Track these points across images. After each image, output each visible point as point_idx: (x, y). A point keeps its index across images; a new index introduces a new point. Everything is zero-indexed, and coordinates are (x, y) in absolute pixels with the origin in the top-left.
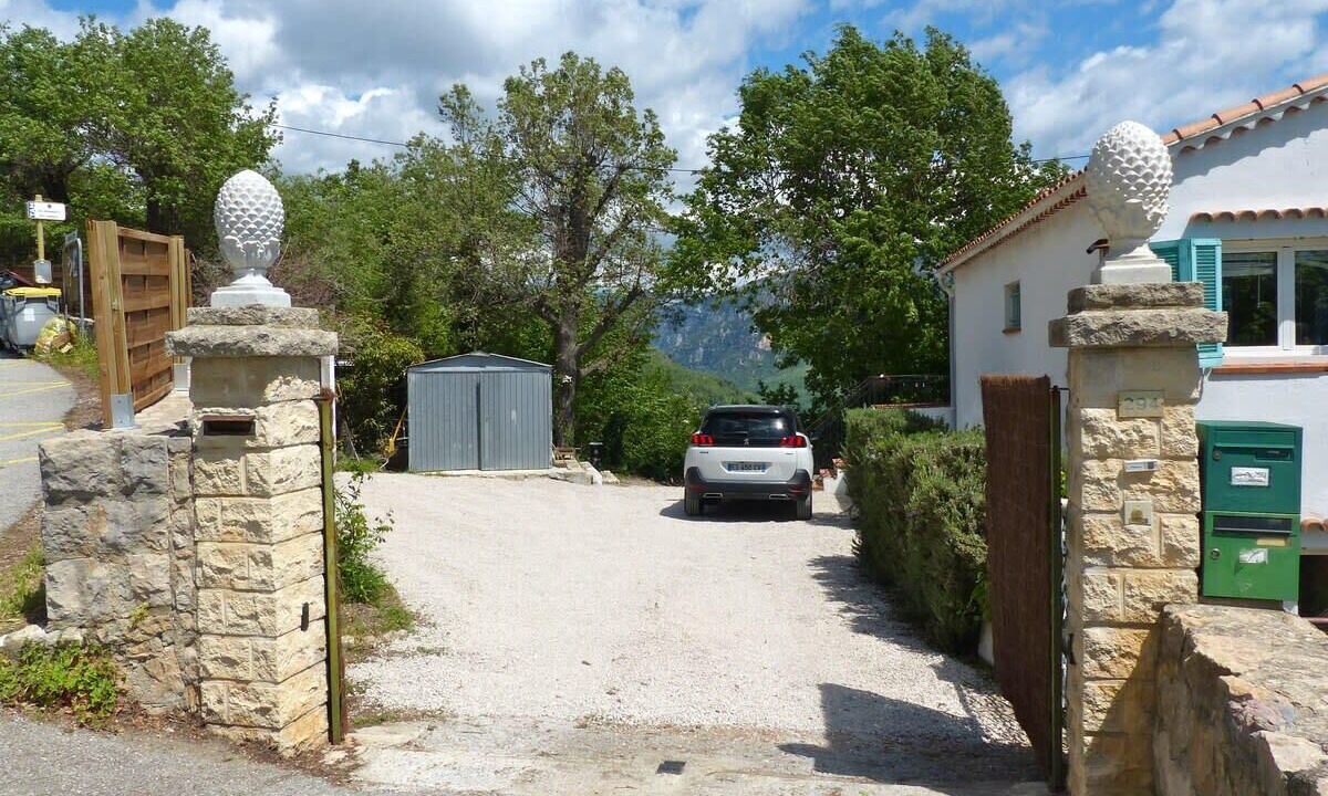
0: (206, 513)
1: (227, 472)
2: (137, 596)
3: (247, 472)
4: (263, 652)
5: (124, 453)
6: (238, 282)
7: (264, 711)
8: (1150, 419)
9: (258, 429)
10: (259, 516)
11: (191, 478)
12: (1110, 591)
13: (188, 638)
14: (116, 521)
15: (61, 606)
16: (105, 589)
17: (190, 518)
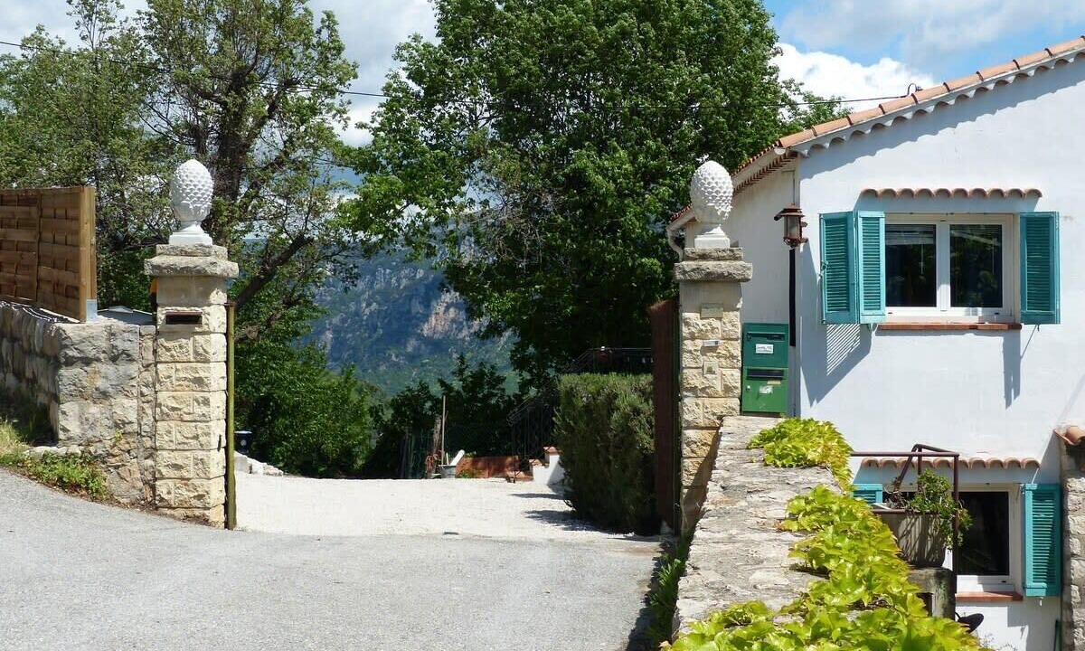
0: (165, 373)
1: (181, 347)
2: (117, 425)
3: (195, 347)
4: (201, 459)
5: (113, 334)
6: (186, 229)
7: (200, 497)
8: (717, 318)
9: (204, 320)
10: (202, 374)
11: (155, 352)
12: (696, 410)
13: (147, 453)
14: (106, 377)
15: (69, 431)
16: (96, 420)
17: (152, 376)
